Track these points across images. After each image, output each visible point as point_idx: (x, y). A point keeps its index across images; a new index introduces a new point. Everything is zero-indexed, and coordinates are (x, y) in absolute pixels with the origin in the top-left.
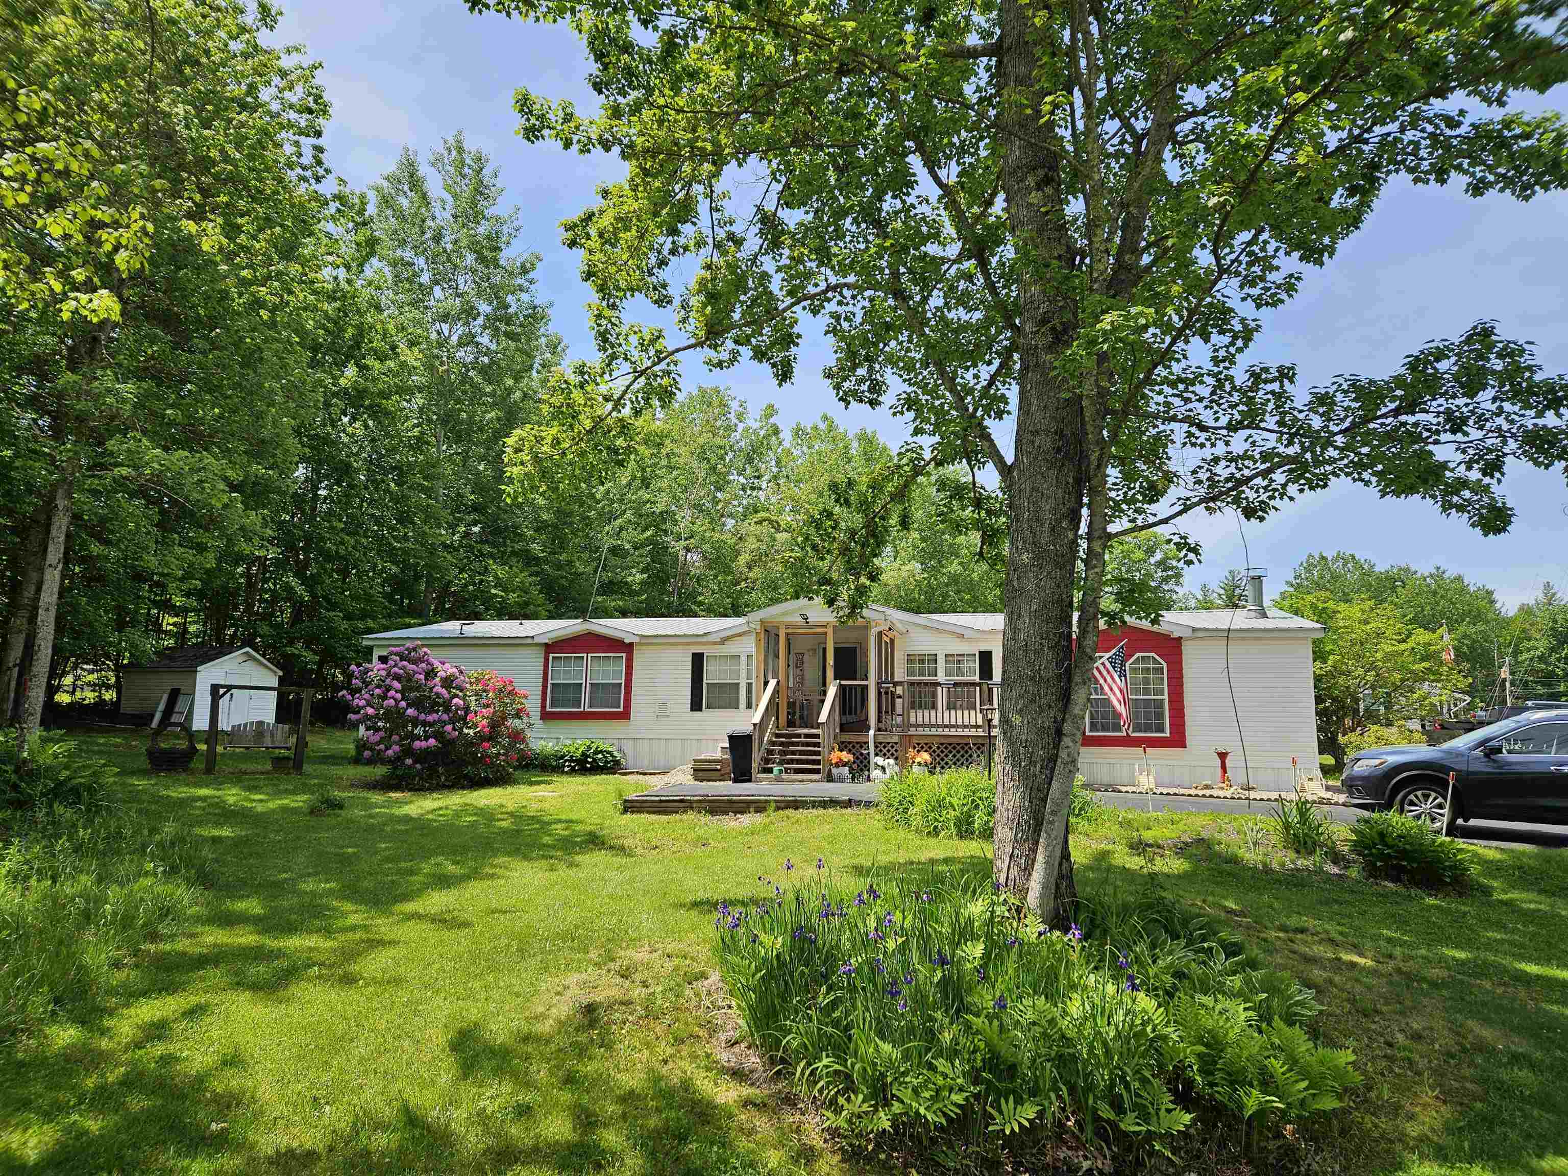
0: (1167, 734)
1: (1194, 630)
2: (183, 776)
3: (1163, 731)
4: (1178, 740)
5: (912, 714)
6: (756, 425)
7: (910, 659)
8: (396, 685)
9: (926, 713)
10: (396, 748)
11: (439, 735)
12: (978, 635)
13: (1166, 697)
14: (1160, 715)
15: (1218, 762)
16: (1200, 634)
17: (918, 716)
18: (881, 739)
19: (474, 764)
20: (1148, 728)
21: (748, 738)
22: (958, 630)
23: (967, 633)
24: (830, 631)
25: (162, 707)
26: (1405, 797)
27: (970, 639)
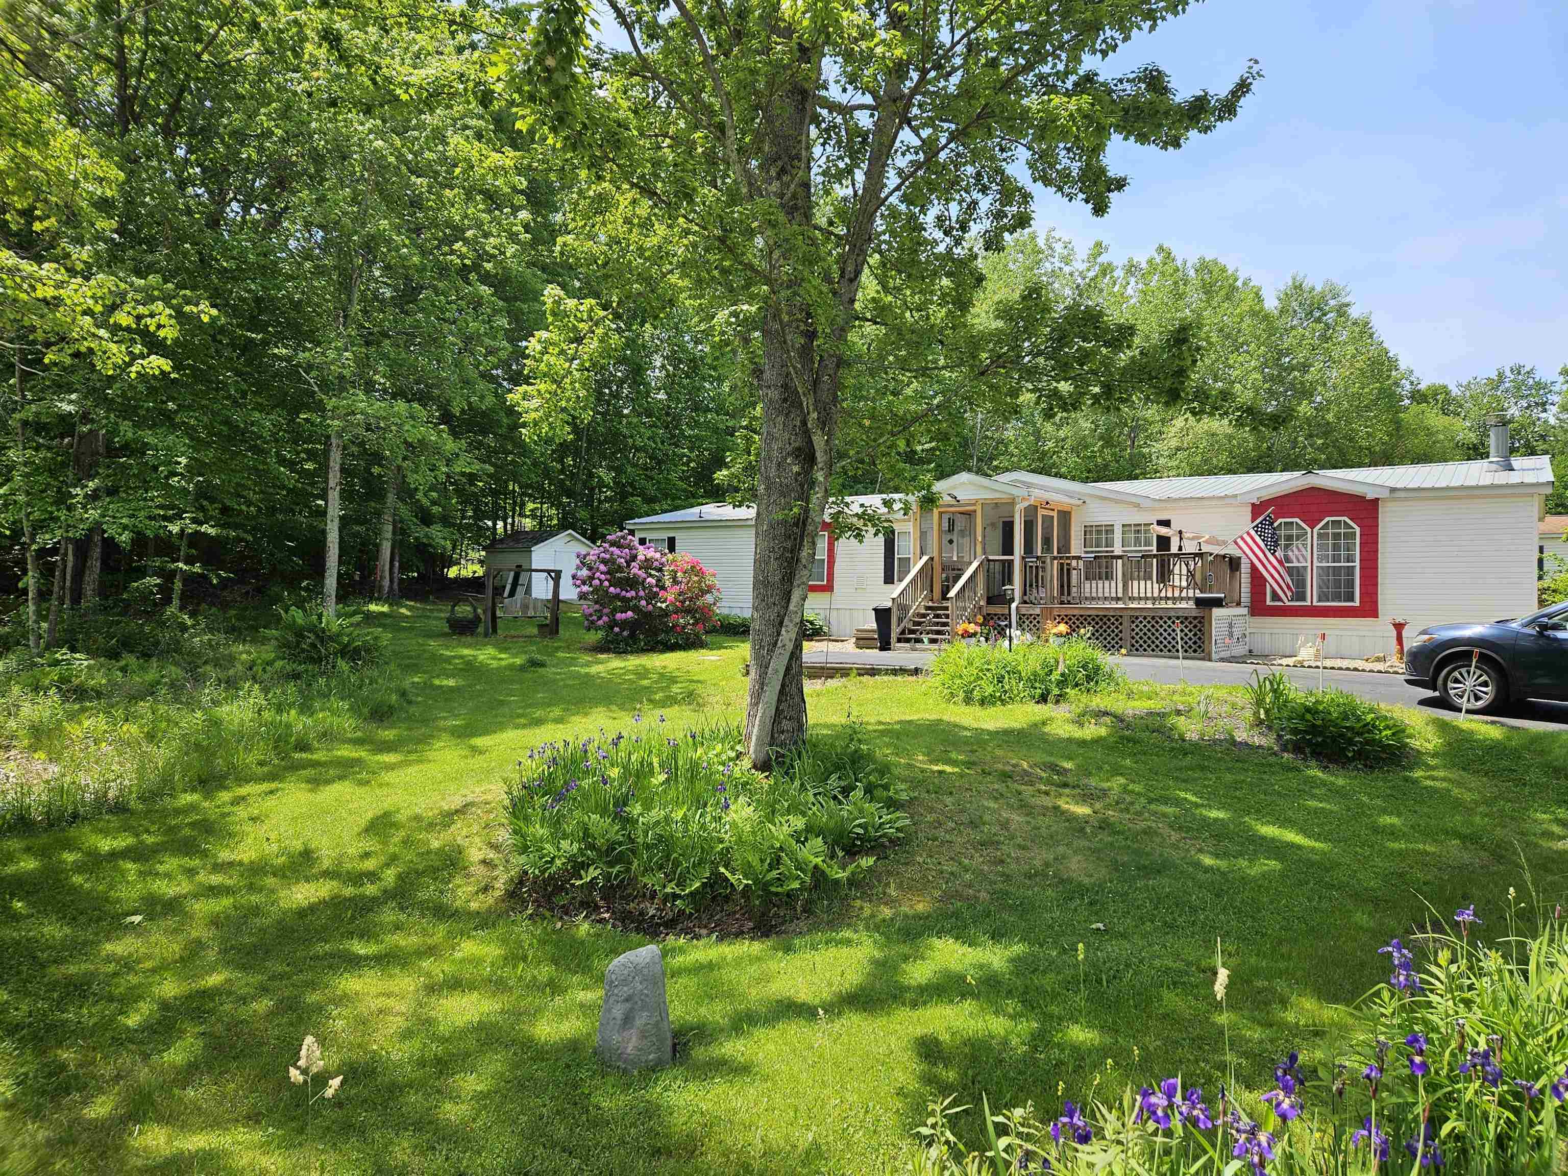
0: (1357, 603)
1: (1393, 490)
2: (469, 639)
3: (1353, 600)
4: (1369, 609)
5: (1088, 585)
6: (1082, 267)
7: (1087, 530)
8: (602, 568)
9: (1100, 583)
10: (605, 618)
11: (636, 609)
12: (1156, 505)
13: (1357, 564)
14: (1351, 583)
15: (1395, 633)
16: (1398, 494)
17: (1089, 588)
18: (1023, 611)
19: (667, 632)
20: (1337, 597)
21: (888, 611)
22: (1134, 500)
23: (1145, 503)
24: (979, 509)
25: (510, 580)
26: (1449, 673)
27: (1147, 509)
